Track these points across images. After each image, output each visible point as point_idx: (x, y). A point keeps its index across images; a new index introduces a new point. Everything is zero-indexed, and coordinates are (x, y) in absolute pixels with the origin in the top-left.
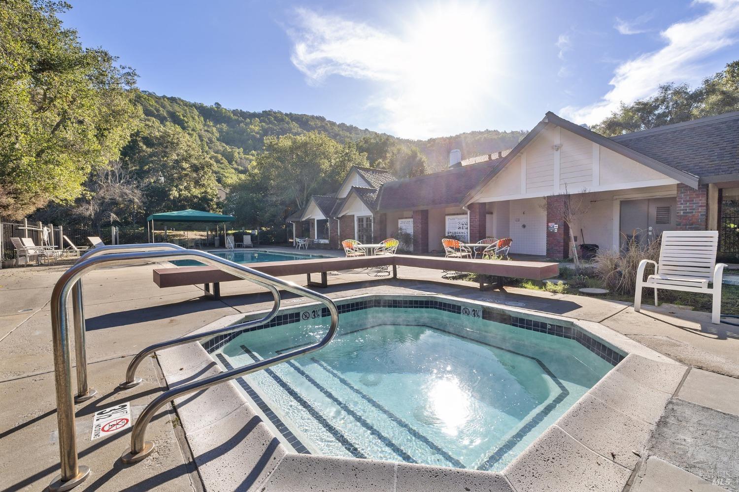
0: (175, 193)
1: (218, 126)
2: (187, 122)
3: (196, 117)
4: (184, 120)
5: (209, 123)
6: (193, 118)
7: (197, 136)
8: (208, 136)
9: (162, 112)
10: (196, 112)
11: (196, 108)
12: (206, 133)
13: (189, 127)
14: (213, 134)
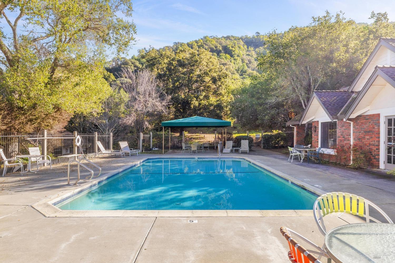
0: (195, 103)
1: (257, 50)
2: (234, 51)
3: (242, 47)
4: (232, 50)
5: (250, 49)
6: (239, 47)
7: (240, 59)
8: (249, 59)
9: (218, 47)
10: (242, 43)
11: (242, 39)
12: (247, 56)
13: (235, 54)
14: (252, 56)
